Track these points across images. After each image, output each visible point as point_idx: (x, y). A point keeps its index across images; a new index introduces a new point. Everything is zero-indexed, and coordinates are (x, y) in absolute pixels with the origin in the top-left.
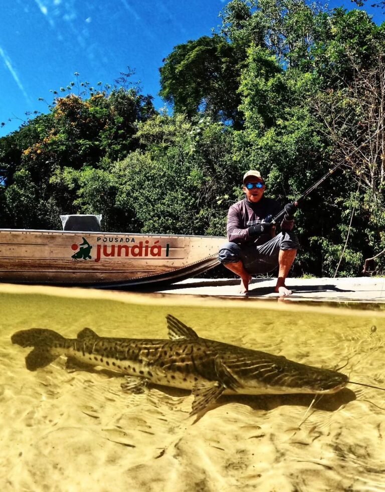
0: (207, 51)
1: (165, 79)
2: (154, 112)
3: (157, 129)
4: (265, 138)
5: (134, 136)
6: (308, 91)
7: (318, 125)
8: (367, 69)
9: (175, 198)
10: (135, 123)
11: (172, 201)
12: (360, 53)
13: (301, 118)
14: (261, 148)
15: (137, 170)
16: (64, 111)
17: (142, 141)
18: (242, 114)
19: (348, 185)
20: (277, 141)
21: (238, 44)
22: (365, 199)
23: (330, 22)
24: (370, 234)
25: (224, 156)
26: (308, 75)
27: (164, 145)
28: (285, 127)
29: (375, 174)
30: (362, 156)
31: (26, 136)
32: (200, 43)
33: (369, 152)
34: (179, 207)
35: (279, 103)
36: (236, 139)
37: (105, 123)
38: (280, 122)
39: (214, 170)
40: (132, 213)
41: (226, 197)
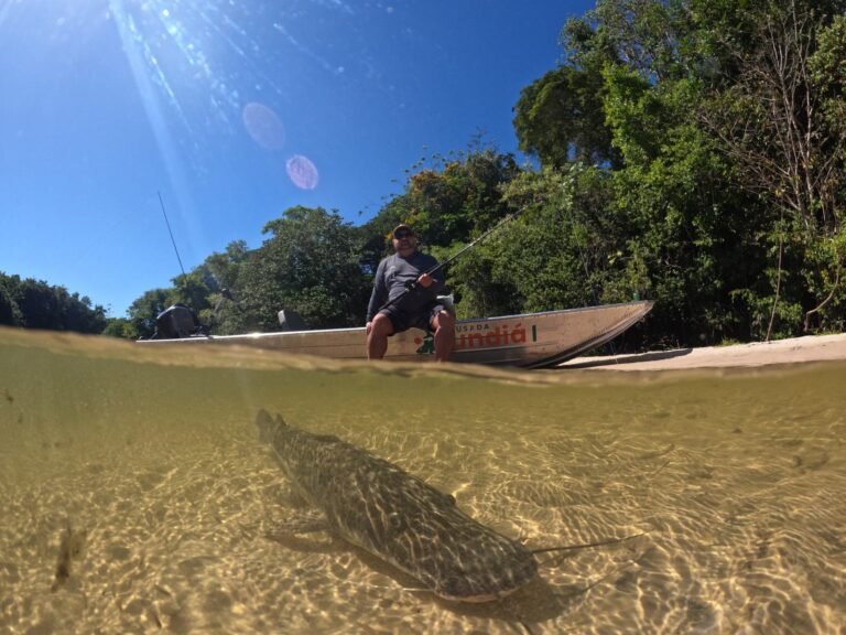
0: (558, 87)
1: (521, 129)
2: (518, 170)
3: (525, 188)
4: (652, 173)
5: (500, 201)
6: (690, 101)
7: (713, 142)
8: (752, 53)
9: (560, 263)
10: (498, 186)
11: (556, 267)
12: (737, 36)
13: (690, 137)
14: (650, 187)
15: (511, 238)
16: (420, 188)
17: (510, 205)
18: (618, 150)
19: (768, 213)
20: (668, 174)
21: (590, 69)
22: (795, 228)
23: (686, 8)
24: (809, 275)
25: (608, 204)
26: (683, 83)
27: (537, 205)
28: (673, 154)
29: (800, 191)
30: (778, 171)
31: (386, 221)
32: (547, 79)
33: (786, 162)
34: (565, 274)
35: (660, 127)
36: (618, 181)
37: (467, 193)
38: (665, 149)
39: (599, 223)
40: (512, 288)
41: (619, 253)
